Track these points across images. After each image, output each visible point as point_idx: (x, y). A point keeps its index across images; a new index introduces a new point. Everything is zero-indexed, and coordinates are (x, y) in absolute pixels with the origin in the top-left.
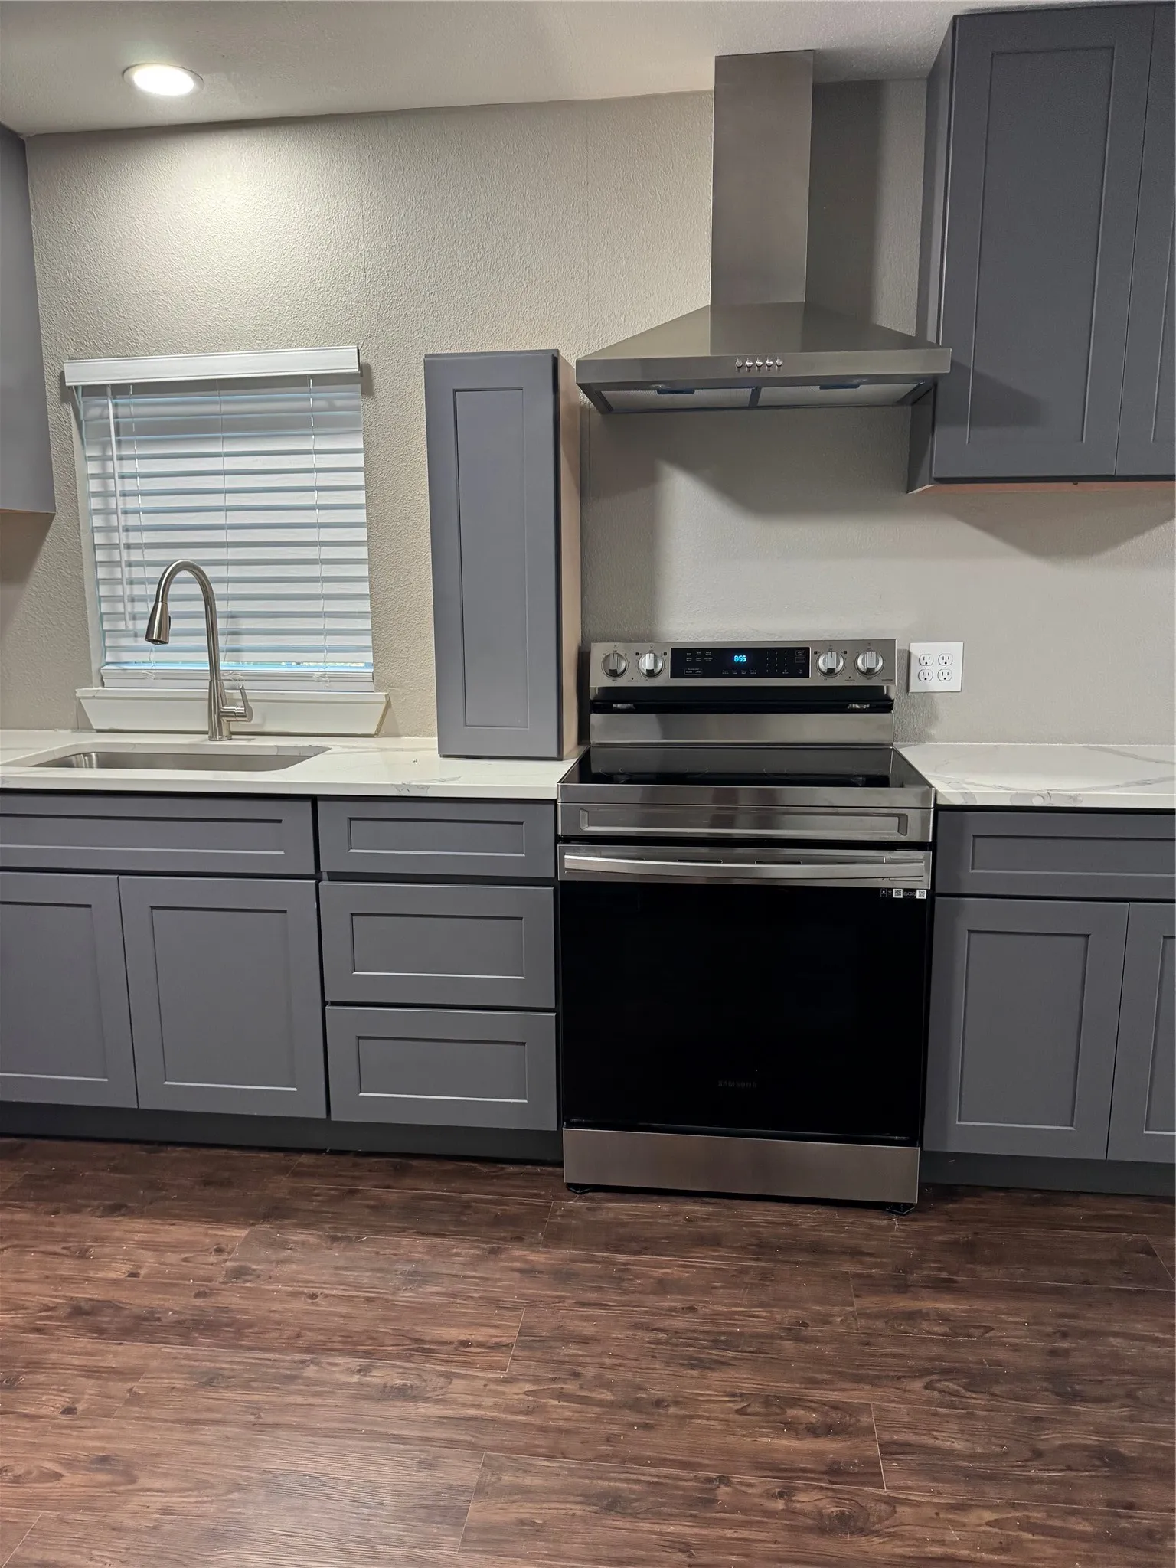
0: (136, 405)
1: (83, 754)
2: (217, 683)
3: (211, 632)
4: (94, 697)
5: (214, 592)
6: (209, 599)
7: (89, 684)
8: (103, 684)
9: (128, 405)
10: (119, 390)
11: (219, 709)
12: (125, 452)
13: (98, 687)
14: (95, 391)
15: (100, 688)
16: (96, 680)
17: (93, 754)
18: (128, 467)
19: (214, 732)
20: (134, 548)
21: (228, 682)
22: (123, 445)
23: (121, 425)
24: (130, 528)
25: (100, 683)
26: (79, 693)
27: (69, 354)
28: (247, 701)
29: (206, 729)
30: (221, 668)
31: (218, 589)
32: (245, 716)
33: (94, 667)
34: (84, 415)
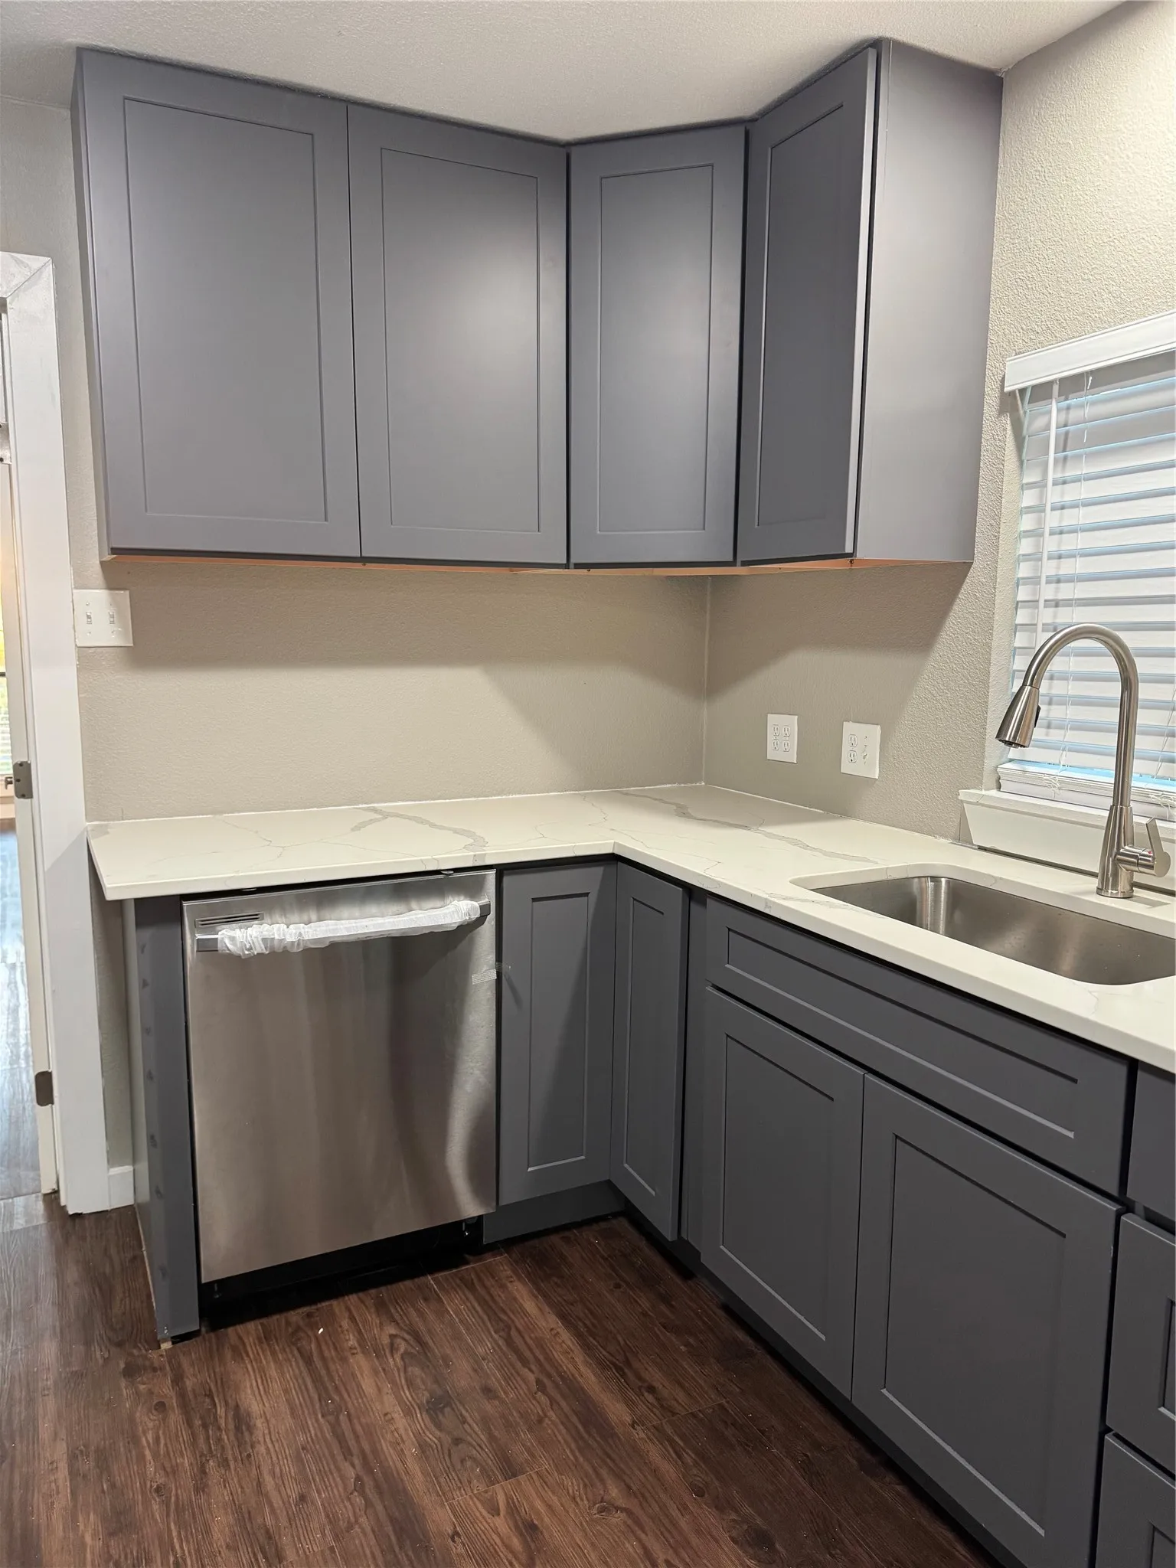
0: (1093, 403)
1: (931, 877)
2: (1121, 809)
3: (1126, 729)
4: (977, 804)
5: (1139, 671)
6: (1129, 682)
7: (978, 785)
8: (999, 787)
9: (1081, 406)
10: (1072, 384)
11: (1118, 849)
12: (1070, 473)
13: (988, 789)
14: (1041, 392)
15: (994, 793)
16: (988, 779)
17: (943, 880)
18: (1071, 493)
19: (1107, 881)
20: (1064, 606)
21: (1139, 805)
22: (1069, 463)
23: (1070, 435)
24: (1062, 578)
25: (995, 785)
26: (963, 795)
27: (1016, 348)
28: (1158, 839)
29: (1096, 869)
30: (1134, 783)
31: (1143, 666)
32: (1151, 867)
33: (989, 763)
34: (1028, 429)
